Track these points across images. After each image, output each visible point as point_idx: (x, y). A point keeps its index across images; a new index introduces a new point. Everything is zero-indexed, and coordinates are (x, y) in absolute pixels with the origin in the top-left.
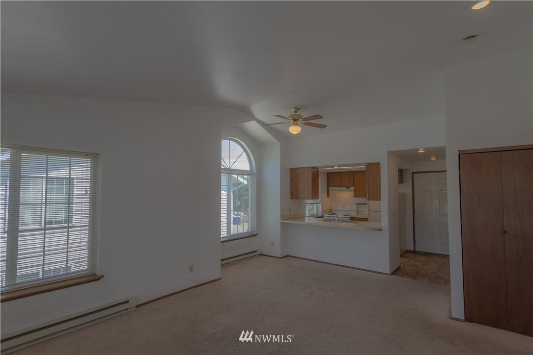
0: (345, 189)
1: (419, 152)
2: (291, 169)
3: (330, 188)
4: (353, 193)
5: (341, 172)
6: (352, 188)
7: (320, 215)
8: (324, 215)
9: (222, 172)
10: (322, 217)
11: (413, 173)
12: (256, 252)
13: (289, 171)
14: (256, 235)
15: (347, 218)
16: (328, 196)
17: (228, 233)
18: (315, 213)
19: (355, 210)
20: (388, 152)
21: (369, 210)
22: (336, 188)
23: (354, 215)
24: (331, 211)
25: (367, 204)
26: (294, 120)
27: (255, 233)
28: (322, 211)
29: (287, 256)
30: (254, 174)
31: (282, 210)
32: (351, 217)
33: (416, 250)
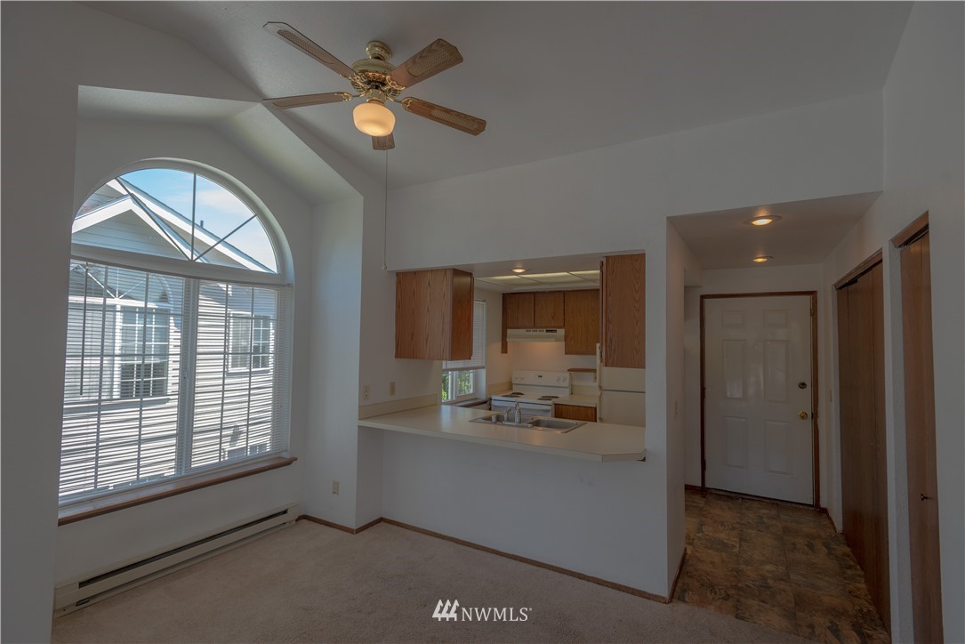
0: (544, 333)
1: (755, 223)
2: (398, 274)
3: (509, 331)
4: (563, 344)
5: (535, 293)
6: (561, 332)
7: (483, 398)
8: (493, 397)
9: (73, 253)
10: (487, 403)
11: (703, 297)
12: (285, 512)
13: (394, 279)
14: (288, 463)
15: (548, 406)
16: (504, 349)
17: (178, 467)
18: (471, 391)
19: (567, 384)
20: (668, 218)
21: (600, 387)
22: (523, 331)
23: (564, 397)
24: (511, 385)
25: (594, 371)
26: (369, 82)
27: (287, 456)
28: (489, 386)
29: (381, 520)
30: (289, 285)
31: (365, 391)
32: (556, 405)
33: (707, 485)
